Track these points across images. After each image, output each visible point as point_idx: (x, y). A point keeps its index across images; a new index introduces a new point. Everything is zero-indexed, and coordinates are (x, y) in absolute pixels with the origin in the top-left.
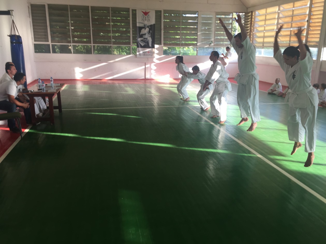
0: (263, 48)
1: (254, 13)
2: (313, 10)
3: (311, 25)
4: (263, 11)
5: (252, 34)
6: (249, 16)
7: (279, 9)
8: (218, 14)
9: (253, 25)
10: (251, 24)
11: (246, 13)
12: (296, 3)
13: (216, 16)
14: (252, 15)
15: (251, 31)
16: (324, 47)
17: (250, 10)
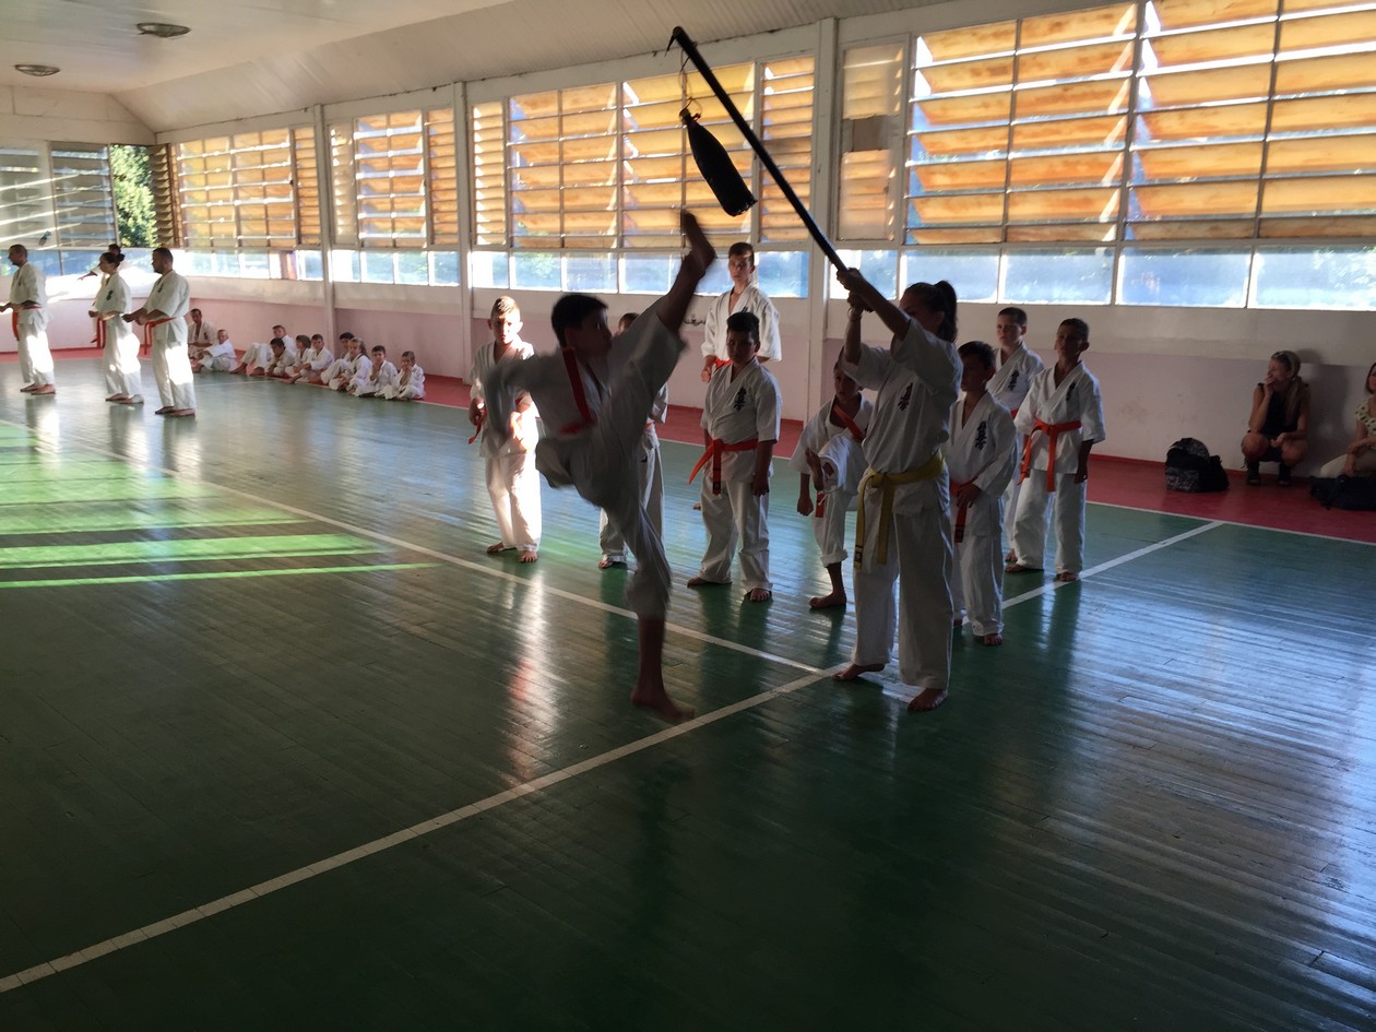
0: (213, 252)
1: (173, 149)
2: (299, 155)
3: (301, 192)
4: (196, 146)
5: (178, 211)
6: (163, 156)
7: (232, 146)
8: (56, 146)
9: (176, 183)
10: (171, 180)
11: (152, 149)
12: (264, 134)
13: (50, 153)
14: (168, 155)
15: (173, 202)
16: (332, 249)
17: (162, 140)
